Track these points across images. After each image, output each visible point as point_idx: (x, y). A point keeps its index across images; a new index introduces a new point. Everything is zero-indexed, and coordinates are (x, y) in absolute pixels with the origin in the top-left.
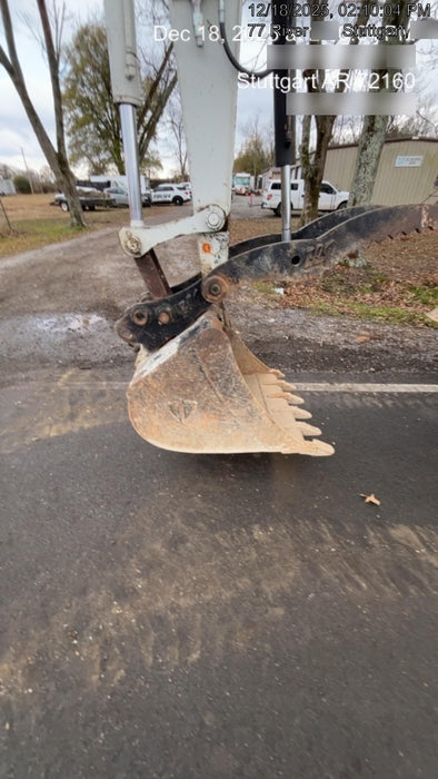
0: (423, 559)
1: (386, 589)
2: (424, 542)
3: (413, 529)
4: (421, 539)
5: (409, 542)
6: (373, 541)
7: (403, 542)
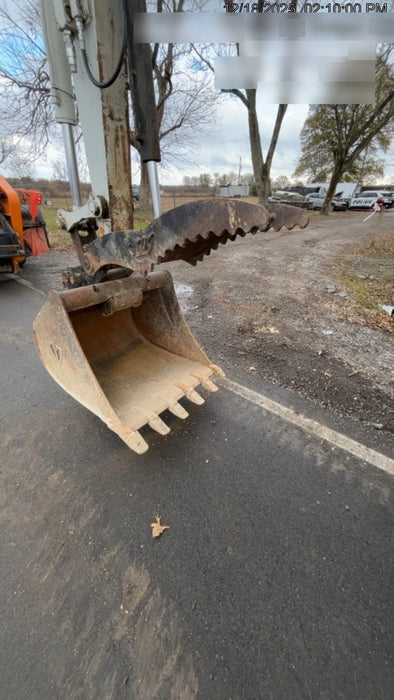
0: (116, 617)
1: (52, 600)
2: (140, 607)
3: (152, 587)
4: (144, 602)
5: (130, 592)
6: (105, 559)
7: (125, 586)
